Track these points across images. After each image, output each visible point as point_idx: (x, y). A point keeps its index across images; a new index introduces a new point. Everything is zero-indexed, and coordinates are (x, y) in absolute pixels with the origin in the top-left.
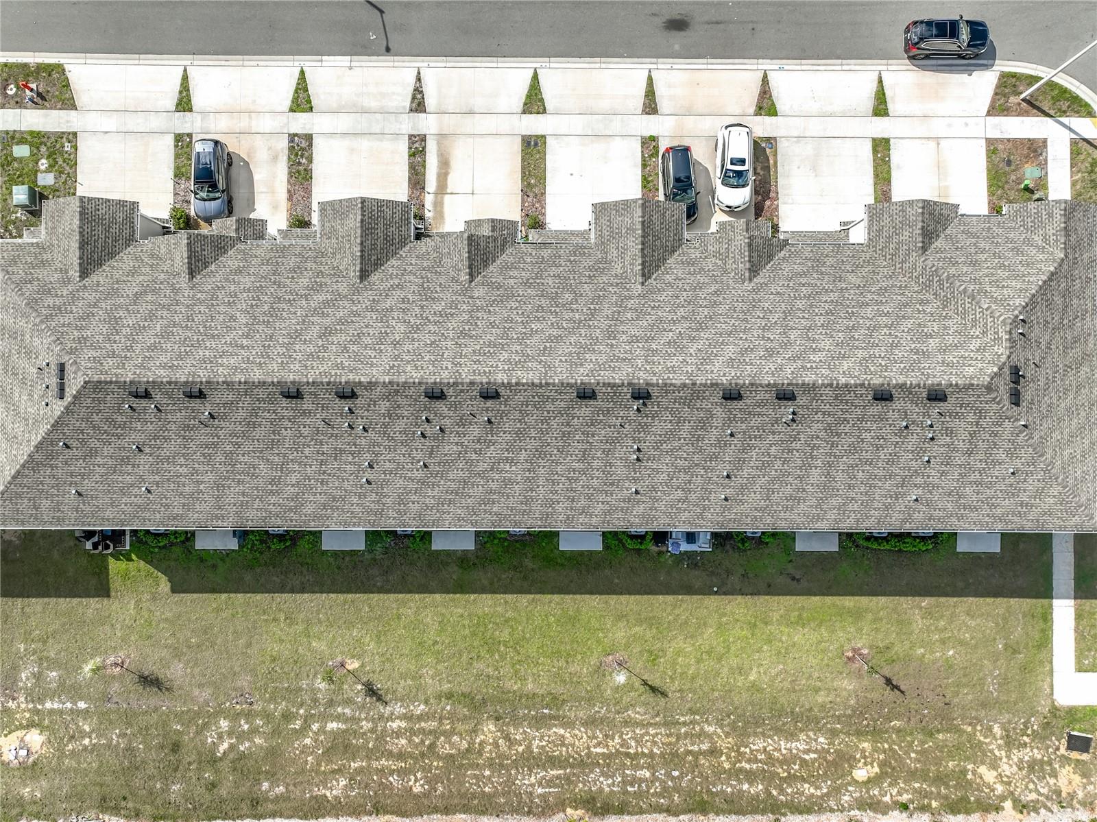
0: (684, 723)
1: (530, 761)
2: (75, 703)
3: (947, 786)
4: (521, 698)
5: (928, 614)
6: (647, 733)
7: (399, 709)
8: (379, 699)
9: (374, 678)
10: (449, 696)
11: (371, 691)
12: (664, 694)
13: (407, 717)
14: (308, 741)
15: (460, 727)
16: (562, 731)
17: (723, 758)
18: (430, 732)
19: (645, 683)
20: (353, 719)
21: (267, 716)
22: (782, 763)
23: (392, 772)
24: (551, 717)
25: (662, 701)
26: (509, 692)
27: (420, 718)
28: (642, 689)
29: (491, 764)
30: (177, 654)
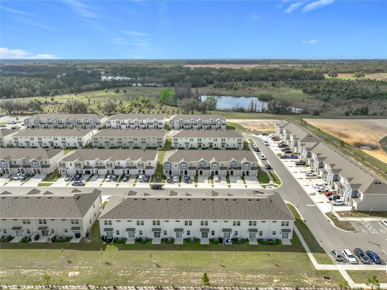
0: (231, 272)
1: (194, 278)
2: (89, 267)
3: (297, 283)
4: (192, 267)
5: (281, 254)
6: (222, 274)
7: (163, 269)
8: (159, 267)
9: (159, 264)
10: (176, 267)
11: (158, 266)
12: (225, 267)
13: (165, 271)
14: (141, 274)
15: (177, 272)
16: (202, 273)
17: (241, 278)
18: (170, 273)
19: (221, 265)
20: (152, 271)
21: (132, 270)
22: (256, 279)
23: (160, 279)
24: (199, 271)
25: (225, 268)
26: (189, 266)
27: (168, 271)
28: (220, 266)
29: (184, 278)
30: (115, 259)
